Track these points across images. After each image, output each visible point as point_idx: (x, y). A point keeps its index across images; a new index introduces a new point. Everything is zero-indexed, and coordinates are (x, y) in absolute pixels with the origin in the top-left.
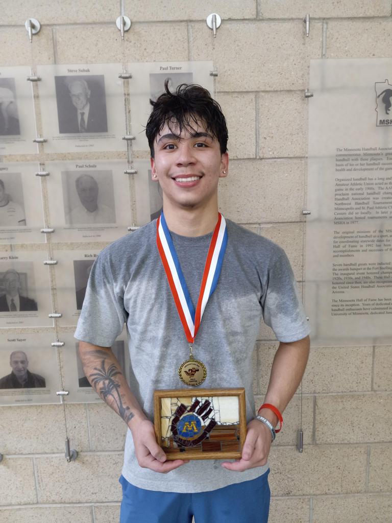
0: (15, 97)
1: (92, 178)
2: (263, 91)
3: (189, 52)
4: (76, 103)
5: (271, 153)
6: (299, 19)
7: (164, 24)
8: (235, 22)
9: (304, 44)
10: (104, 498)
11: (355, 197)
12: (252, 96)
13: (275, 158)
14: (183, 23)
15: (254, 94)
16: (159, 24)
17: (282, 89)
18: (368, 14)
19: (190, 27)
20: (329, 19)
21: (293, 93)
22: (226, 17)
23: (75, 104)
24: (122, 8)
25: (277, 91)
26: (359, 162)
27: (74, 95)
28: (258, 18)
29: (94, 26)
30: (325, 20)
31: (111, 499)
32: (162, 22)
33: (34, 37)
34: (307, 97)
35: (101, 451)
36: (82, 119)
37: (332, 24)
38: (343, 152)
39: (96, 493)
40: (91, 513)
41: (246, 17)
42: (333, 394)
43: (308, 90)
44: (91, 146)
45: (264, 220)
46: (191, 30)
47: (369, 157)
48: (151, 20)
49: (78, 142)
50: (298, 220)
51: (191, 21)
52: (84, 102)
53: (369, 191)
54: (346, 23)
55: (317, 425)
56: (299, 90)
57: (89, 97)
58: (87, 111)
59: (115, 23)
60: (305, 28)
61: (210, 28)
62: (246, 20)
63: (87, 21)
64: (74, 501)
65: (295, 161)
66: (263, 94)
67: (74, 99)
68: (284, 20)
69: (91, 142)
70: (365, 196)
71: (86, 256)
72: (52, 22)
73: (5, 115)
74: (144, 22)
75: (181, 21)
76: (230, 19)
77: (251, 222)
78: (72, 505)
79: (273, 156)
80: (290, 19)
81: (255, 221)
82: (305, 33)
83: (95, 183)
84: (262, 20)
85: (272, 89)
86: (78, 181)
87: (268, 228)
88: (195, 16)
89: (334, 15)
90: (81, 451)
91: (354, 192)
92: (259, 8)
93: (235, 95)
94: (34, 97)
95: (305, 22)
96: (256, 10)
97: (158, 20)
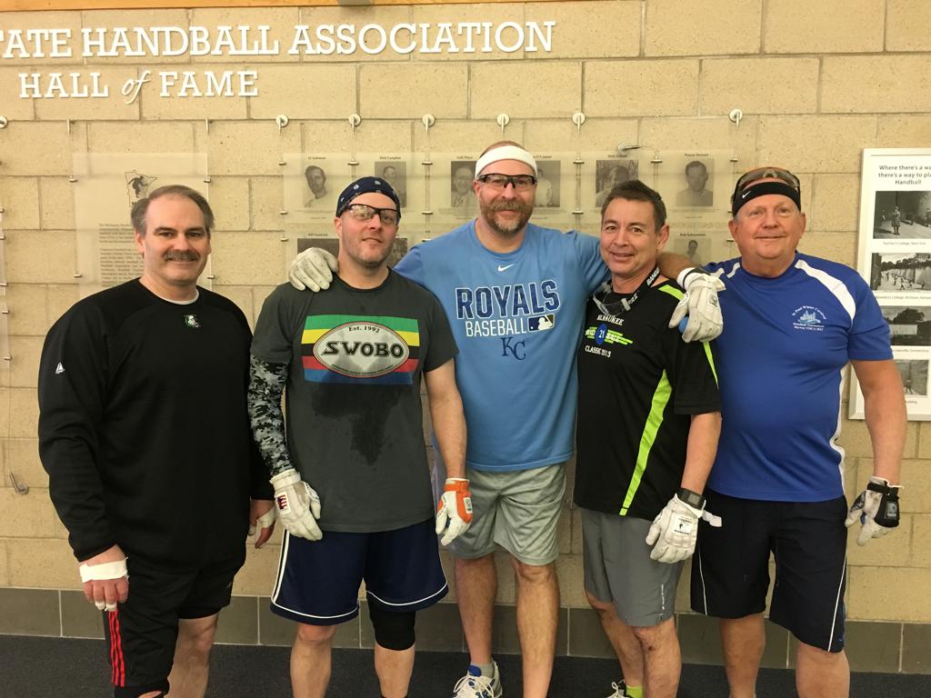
2: (43, 176)
5: (52, 226)
8: (17, 122)
9: (72, 140)
11: (117, 264)
12: (35, 180)
13: (55, 230)
15: (37, 178)
18: (121, 118)
20: (92, 121)
22: (11, 119)
25: (53, 176)
26: (118, 235)
28: (36, 120)
30: (88, 122)
34: (73, 182)
37: (94, 125)
38: (106, 227)
41: (26, 119)
43: (72, 176)
45: (50, 281)
47: (127, 232)
53: (129, 260)
54: (105, 124)
62: (29, 121)
65: (68, 232)
66: (44, 178)
68: (56, 121)
70: (126, 264)
76: (14, 121)
77: (39, 282)
79: (54, 228)
84: (40, 121)
85: (50, 175)
87: (53, 288)
89: (95, 118)
91: (117, 260)
92: (36, 112)
96: (34, 114)
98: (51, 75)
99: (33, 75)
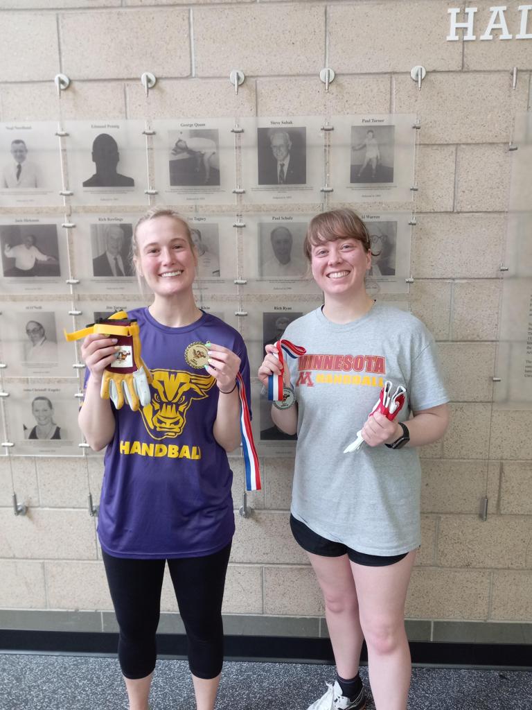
0: (217, 147)
1: (287, 230)
2: (463, 144)
3: (391, 104)
4: (277, 155)
5: (469, 207)
6: (505, 71)
7: (367, 76)
8: (438, 74)
9: (509, 96)
10: (275, 560)
12: (453, 149)
13: (473, 212)
14: (387, 75)
15: (455, 146)
16: (362, 77)
17: (484, 142)
19: (393, 79)
21: (495, 145)
22: (431, 69)
23: (275, 156)
24: (327, 60)
25: (478, 144)
27: (275, 146)
28: (463, 70)
29: (297, 78)
31: (282, 560)
32: (366, 74)
33: (240, 89)
34: (511, 150)
35: (276, 510)
36: (282, 171)
39: (267, 554)
40: (262, 575)
41: (451, 70)
42: (522, 461)
43: (512, 143)
44: (288, 197)
45: (458, 276)
46: (394, 82)
48: (354, 72)
49: (275, 194)
50: (494, 276)
51: (395, 73)
52: (285, 154)
55: (502, 494)
56: (502, 143)
57: (290, 148)
58: (287, 162)
59: (319, 75)
60: (512, 80)
61: (414, 80)
62: (452, 71)
63: (290, 73)
64: (245, 561)
65: (495, 215)
66: (464, 147)
67: (275, 150)
68: (490, 72)
69: (288, 194)
71: (275, 308)
72: (256, 74)
73: (207, 165)
74: (347, 74)
75: (385, 73)
76: (434, 71)
77: (445, 276)
78: (242, 565)
79: (471, 210)
80: (495, 71)
81: (449, 276)
82: (511, 86)
83: (290, 235)
84: (468, 72)
85: (474, 142)
86: (273, 233)
87: (462, 284)
88: (400, 68)
90: (256, 509)
92: (465, 59)
93: (435, 147)
94: (236, 148)
95: (512, 74)
96: (461, 62)
97: (362, 72)
98: (492, 9)
99: (467, 10)
